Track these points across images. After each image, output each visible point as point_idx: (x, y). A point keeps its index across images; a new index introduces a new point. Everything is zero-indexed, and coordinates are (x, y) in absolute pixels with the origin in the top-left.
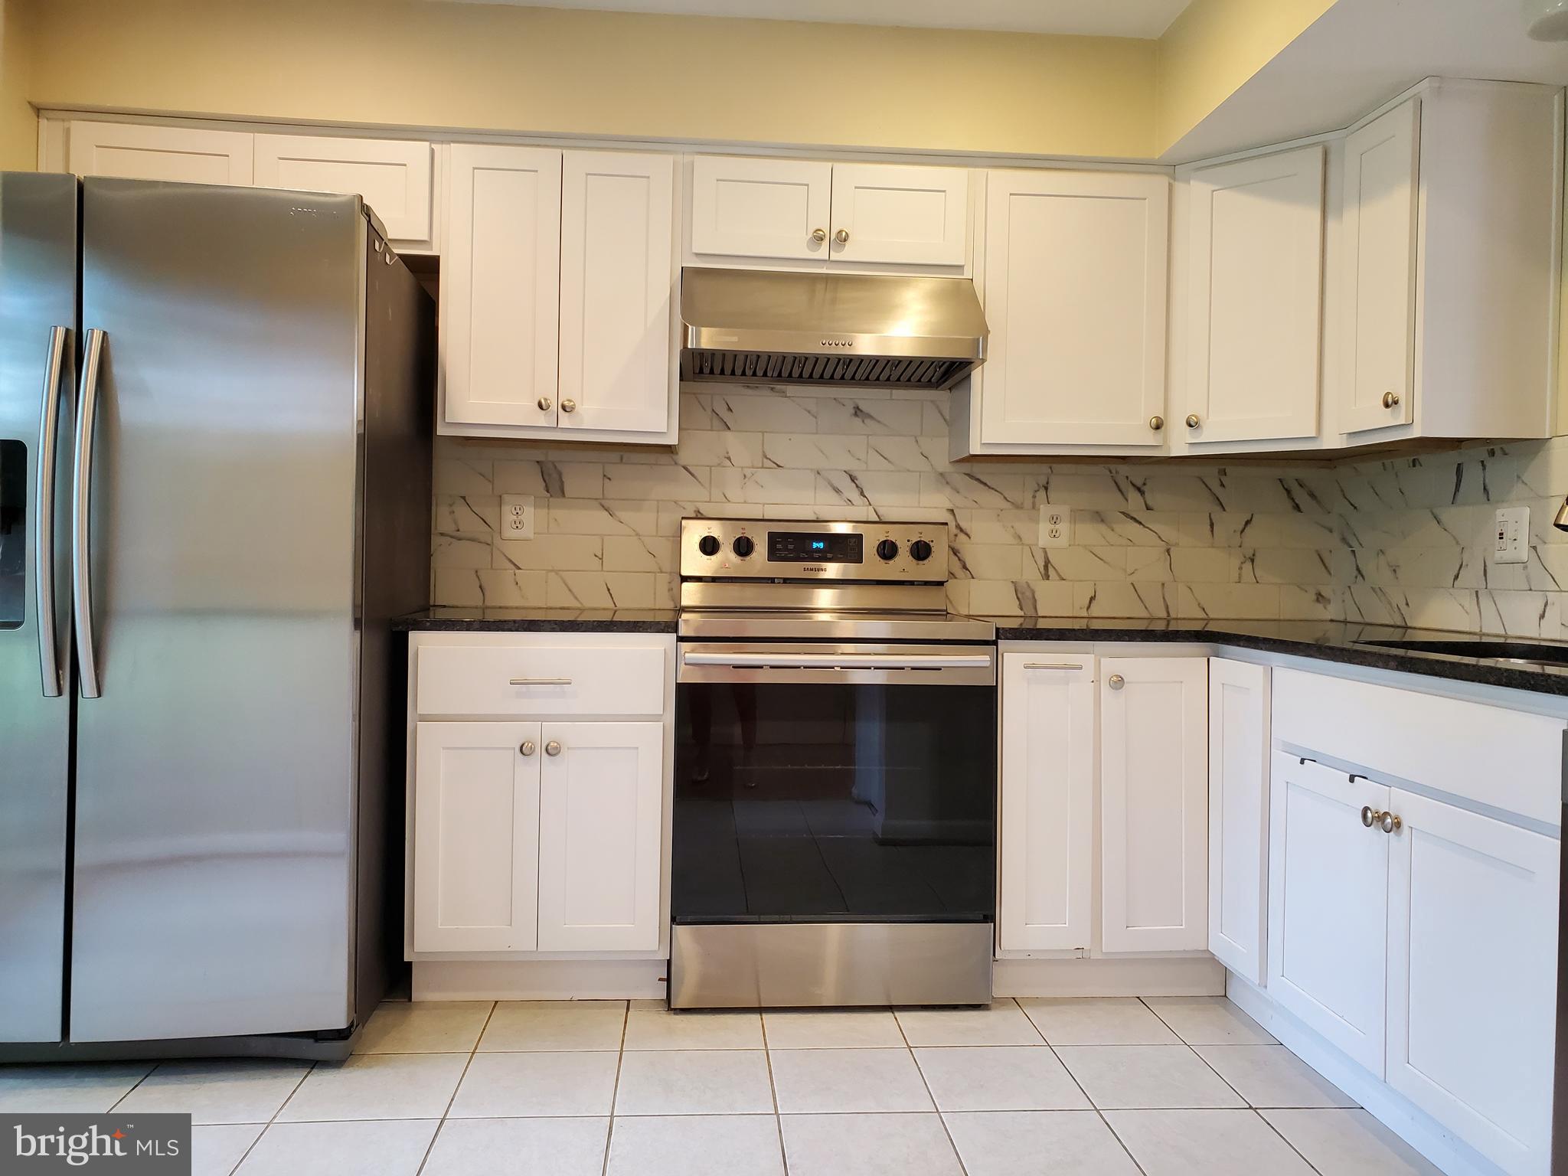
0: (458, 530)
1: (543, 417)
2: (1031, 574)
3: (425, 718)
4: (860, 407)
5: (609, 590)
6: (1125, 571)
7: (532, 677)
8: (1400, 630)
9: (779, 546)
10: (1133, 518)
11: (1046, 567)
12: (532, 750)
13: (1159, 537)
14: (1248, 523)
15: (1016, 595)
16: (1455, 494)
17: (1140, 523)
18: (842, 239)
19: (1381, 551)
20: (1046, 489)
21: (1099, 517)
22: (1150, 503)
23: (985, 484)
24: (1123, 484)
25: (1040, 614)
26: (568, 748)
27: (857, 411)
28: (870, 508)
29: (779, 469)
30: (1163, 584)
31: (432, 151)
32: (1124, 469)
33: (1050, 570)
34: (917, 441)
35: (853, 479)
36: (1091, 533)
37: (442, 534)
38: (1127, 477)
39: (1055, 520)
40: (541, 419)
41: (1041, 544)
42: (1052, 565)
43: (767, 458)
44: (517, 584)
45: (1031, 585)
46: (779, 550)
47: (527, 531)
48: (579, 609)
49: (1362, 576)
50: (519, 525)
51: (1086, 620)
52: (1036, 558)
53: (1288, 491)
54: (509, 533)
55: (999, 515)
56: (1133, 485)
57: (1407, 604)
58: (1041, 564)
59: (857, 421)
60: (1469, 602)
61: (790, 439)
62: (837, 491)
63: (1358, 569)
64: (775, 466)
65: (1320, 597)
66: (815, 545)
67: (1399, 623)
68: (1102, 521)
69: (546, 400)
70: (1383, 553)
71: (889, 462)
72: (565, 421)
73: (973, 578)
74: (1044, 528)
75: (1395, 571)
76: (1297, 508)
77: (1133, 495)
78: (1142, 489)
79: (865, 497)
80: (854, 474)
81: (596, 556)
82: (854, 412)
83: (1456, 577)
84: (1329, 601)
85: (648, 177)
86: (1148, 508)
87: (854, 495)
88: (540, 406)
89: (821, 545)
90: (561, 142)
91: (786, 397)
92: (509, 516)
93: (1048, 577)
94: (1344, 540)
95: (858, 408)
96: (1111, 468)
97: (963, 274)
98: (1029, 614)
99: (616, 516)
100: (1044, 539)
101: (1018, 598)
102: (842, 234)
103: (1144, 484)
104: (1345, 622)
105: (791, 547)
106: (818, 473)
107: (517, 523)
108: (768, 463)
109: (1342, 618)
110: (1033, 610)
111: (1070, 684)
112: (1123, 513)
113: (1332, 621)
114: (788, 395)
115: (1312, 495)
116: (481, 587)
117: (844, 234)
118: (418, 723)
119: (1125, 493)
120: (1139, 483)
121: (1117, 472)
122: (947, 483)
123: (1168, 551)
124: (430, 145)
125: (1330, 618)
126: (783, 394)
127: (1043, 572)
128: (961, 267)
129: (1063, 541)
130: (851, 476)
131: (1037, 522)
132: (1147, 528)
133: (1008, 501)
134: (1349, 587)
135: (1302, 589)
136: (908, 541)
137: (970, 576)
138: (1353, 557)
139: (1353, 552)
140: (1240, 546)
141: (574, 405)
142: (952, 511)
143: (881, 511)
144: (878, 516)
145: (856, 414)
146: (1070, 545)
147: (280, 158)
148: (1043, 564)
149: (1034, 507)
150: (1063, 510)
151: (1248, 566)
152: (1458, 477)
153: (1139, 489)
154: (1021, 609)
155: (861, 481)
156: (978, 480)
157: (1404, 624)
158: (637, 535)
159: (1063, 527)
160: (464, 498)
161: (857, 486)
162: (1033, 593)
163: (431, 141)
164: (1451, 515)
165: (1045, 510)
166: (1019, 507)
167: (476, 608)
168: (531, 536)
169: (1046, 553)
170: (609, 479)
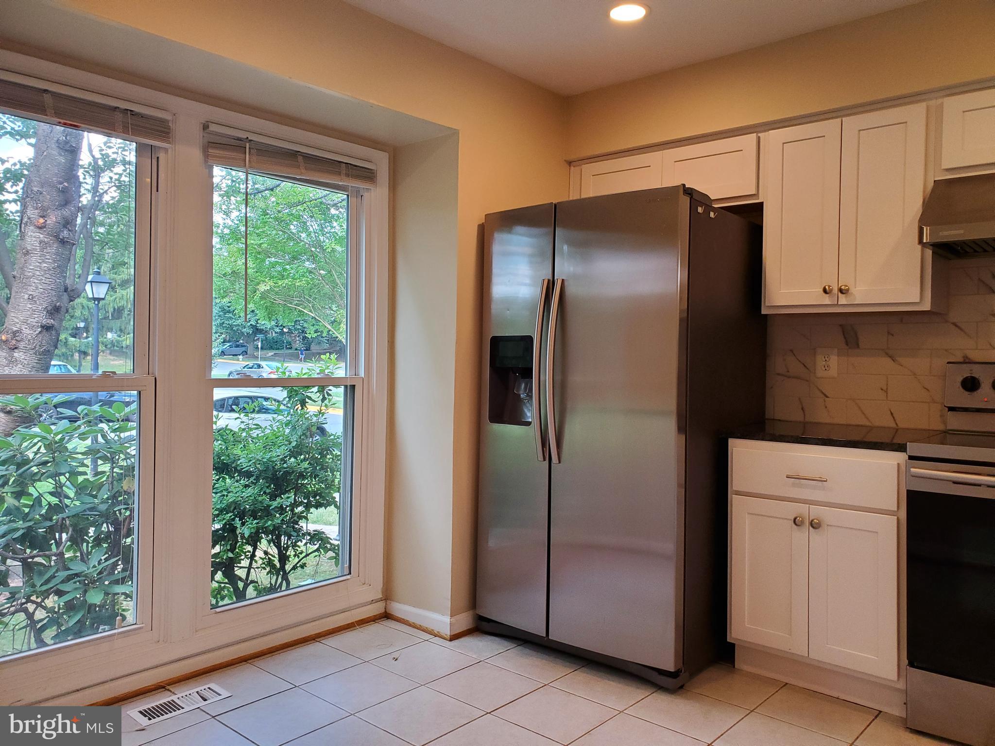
0: (788, 372)
1: (828, 298)
3: (738, 493)
5: (892, 414)
7: (802, 475)
12: (802, 522)
26: (828, 525)
31: (759, 139)
37: (779, 374)
40: (826, 299)
44: (826, 407)
47: (833, 372)
48: (870, 427)
50: (827, 368)
54: (820, 373)
69: (829, 286)
72: (843, 300)
81: (882, 390)
85: (906, 122)
88: (825, 291)
90: (839, 114)
92: (820, 361)
99: (896, 360)
107: (826, 366)
116: (802, 409)
118: (734, 496)
124: (757, 134)
141: (849, 288)
147: (675, 162)
158: (915, 374)
160: (792, 351)
163: (757, 132)
167: (800, 422)
168: (836, 375)
170: (893, 335)
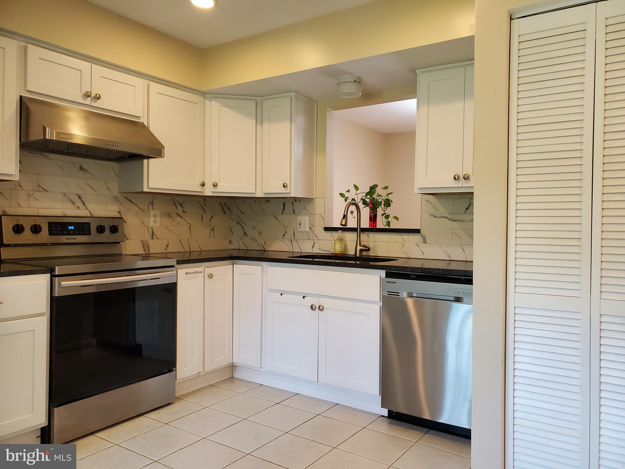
2: (147, 237)
4: (82, 166)
6: (177, 235)
8: (263, 251)
9: (53, 228)
10: (179, 216)
11: (152, 234)
13: (187, 223)
14: (212, 217)
15: (143, 245)
16: (283, 211)
17: (182, 217)
18: (97, 98)
19: (254, 227)
20: (152, 204)
21: (169, 215)
22: (184, 210)
23: (131, 202)
24: (177, 203)
25: (151, 253)
27: (81, 168)
28: (87, 210)
29: (46, 192)
30: (189, 239)
32: (176, 198)
33: (154, 236)
34: (106, 183)
35: (80, 198)
36: (167, 221)
38: (178, 201)
39: (155, 216)
41: (151, 226)
42: (154, 234)
43: (40, 187)
45: (148, 241)
46: (53, 230)
49: (247, 235)
51: (165, 254)
52: (150, 231)
53: (222, 207)
55: (136, 214)
56: (179, 204)
57: (265, 243)
58: (151, 233)
59: (81, 172)
60: (288, 243)
61: (51, 179)
62: (73, 203)
63: (244, 232)
64: (44, 190)
65: (230, 242)
66: (70, 228)
67: (262, 249)
68: (170, 217)
70: (255, 228)
71: (95, 191)
73: (128, 240)
74: (152, 219)
75: (260, 233)
76: (225, 212)
77: (179, 207)
78: (182, 205)
79: (85, 205)
80: (81, 195)
82: (79, 168)
83: (284, 236)
84: (233, 243)
85: (4, 49)
86: (184, 212)
87: (80, 204)
89: (72, 228)
91: (49, 159)
93: (153, 238)
94: (238, 223)
95: (81, 167)
96: (173, 197)
97: (140, 120)
98: (147, 253)
100: (152, 224)
101: (143, 247)
102: (97, 96)
103: (183, 203)
104: (239, 249)
105: (59, 229)
106: (64, 194)
108: (40, 189)
109: (238, 248)
110: (148, 251)
111: (197, 279)
112: (176, 214)
113: (233, 249)
114: (49, 158)
115: (228, 208)
117: (98, 96)
119: (177, 206)
120: (181, 203)
121: (175, 199)
122: (118, 201)
123: (190, 227)
125: (233, 248)
126: (47, 157)
127: (151, 236)
128: (140, 117)
129: (158, 224)
130: (79, 196)
131: (149, 217)
132: (184, 219)
133: (140, 209)
134: (241, 238)
135: (226, 239)
136: (109, 225)
137: (126, 239)
138: (243, 229)
139: (243, 227)
140: (210, 225)
142: (120, 212)
143: (92, 212)
144: (91, 214)
145: (80, 169)
146: (160, 226)
148: (152, 233)
149: (148, 211)
150: (158, 213)
151: (212, 232)
152: (284, 207)
153: (181, 205)
154: (144, 251)
155: (84, 198)
156: (129, 200)
157: (264, 250)
159: (158, 219)
161: (82, 201)
162: (148, 244)
164: (281, 217)
165: (152, 212)
166: (143, 211)
169: (152, 229)
